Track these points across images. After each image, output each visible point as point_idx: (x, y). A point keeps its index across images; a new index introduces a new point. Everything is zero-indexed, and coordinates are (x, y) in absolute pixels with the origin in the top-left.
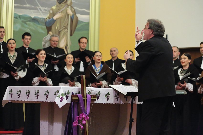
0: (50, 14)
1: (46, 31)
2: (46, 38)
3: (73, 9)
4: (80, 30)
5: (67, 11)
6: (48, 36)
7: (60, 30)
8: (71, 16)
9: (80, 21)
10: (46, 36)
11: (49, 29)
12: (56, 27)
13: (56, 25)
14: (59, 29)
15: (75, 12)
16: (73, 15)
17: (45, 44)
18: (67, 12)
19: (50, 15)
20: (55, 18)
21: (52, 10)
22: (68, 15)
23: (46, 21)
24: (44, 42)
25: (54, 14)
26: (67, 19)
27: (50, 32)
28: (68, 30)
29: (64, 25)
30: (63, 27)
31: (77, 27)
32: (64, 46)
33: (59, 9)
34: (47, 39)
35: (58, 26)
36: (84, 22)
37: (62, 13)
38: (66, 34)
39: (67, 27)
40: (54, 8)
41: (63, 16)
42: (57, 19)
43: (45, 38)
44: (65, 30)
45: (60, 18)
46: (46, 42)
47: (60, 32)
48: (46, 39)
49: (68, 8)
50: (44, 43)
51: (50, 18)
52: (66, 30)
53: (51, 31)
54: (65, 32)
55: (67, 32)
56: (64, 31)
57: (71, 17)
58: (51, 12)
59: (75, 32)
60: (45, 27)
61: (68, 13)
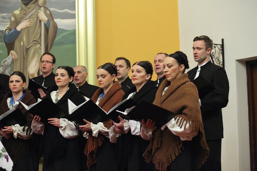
0: (12, 23)
1: (6, 50)
2: (6, 61)
3: (48, 12)
4: (61, 43)
5: (38, 15)
6: (9, 58)
7: (27, 46)
8: (46, 23)
9: (60, 29)
10: (6, 58)
11: (10, 46)
12: (22, 42)
13: (22, 40)
14: (26, 44)
15: (51, 16)
16: (48, 21)
17: (4, 71)
18: (38, 17)
19: (10, 25)
20: (19, 28)
21: (15, 16)
22: (40, 21)
23: (4, 34)
24: (3, 67)
25: (17, 23)
26: (39, 28)
27: (12, 52)
28: (41, 45)
29: (34, 38)
30: (32, 41)
31: (56, 39)
32: (36, 71)
33: (25, 14)
34: (8, 63)
35: (24, 40)
36: (68, 31)
37: (30, 19)
38: (37, 52)
39: (40, 42)
40: (17, 12)
41: (32, 24)
42: (22, 29)
43: (4, 62)
44: (36, 45)
45: (27, 28)
46: (6, 67)
47: (27, 50)
48: (6, 63)
49: (39, 11)
50: (3, 69)
51: (11, 30)
52: (38, 45)
53: (14, 50)
54: (37, 48)
55: (40, 48)
56: (34, 47)
57: (45, 25)
58: (13, 19)
59: (53, 48)
60: (4, 44)
61: (40, 18)
